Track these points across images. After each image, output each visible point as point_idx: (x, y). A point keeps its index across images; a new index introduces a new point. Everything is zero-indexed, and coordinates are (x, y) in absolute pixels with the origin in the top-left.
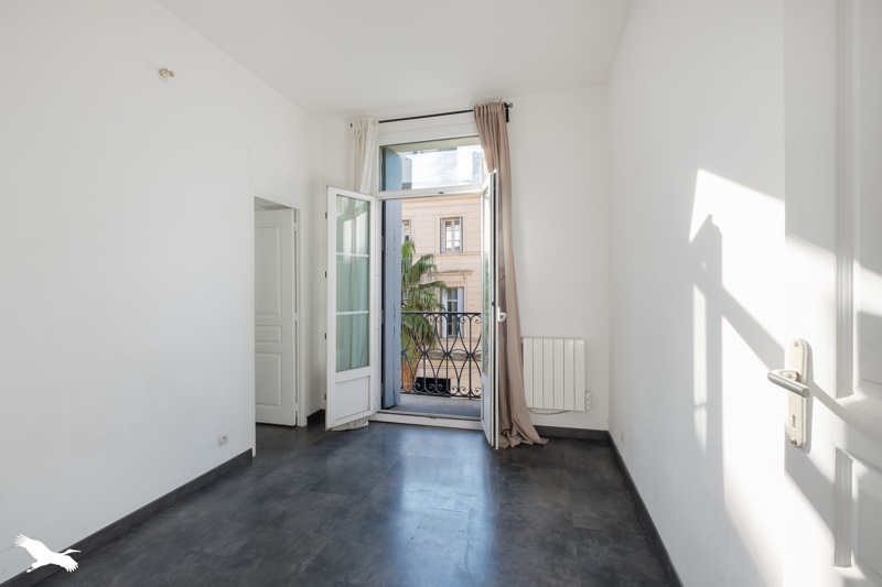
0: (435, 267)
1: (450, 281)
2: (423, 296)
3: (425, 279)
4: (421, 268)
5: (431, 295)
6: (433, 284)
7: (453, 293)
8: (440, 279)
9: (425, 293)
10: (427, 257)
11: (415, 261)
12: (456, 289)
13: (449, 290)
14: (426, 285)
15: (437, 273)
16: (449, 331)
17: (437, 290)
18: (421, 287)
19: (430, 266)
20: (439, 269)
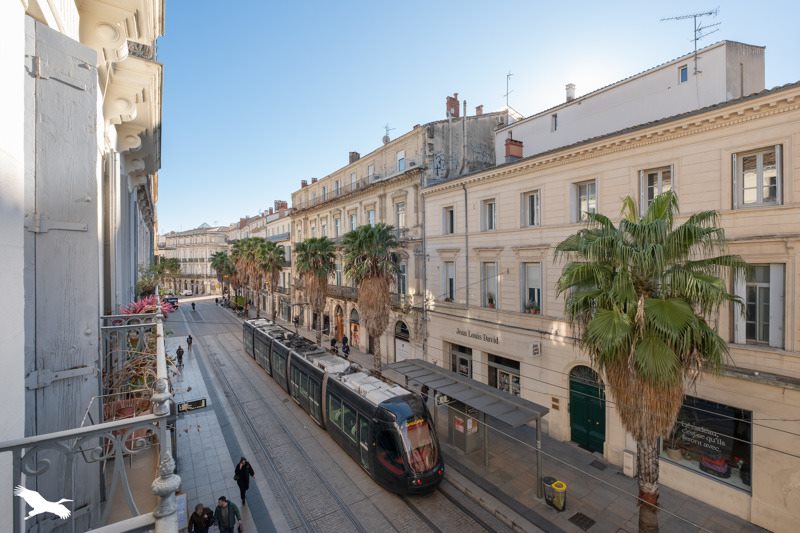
0: (719, 232)
1: (750, 254)
2: (692, 281)
3: (697, 253)
4: (689, 235)
5: (710, 280)
6: (714, 261)
7: (759, 273)
8: (732, 250)
9: (697, 275)
10: (704, 216)
11: (678, 223)
12: (767, 268)
13: (751, 271)
14: (701, 263)
15: (722, 240)
16: (751, 332)
17: (724, 272)
18: (690, 264)
19: (709, 231)
20: (728, 234)
